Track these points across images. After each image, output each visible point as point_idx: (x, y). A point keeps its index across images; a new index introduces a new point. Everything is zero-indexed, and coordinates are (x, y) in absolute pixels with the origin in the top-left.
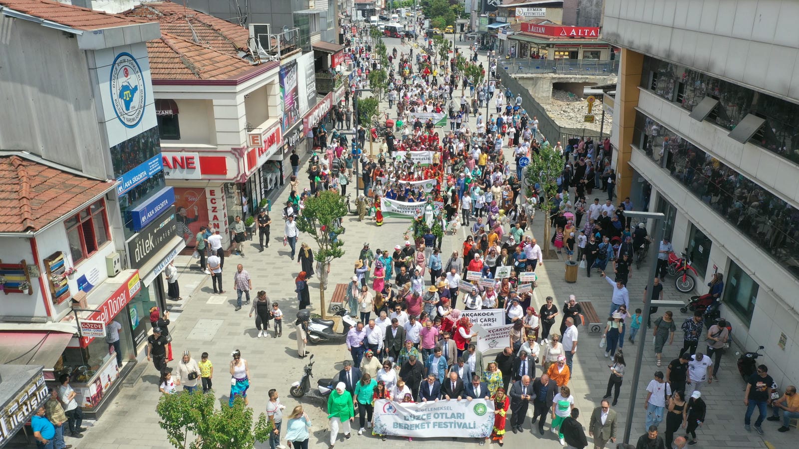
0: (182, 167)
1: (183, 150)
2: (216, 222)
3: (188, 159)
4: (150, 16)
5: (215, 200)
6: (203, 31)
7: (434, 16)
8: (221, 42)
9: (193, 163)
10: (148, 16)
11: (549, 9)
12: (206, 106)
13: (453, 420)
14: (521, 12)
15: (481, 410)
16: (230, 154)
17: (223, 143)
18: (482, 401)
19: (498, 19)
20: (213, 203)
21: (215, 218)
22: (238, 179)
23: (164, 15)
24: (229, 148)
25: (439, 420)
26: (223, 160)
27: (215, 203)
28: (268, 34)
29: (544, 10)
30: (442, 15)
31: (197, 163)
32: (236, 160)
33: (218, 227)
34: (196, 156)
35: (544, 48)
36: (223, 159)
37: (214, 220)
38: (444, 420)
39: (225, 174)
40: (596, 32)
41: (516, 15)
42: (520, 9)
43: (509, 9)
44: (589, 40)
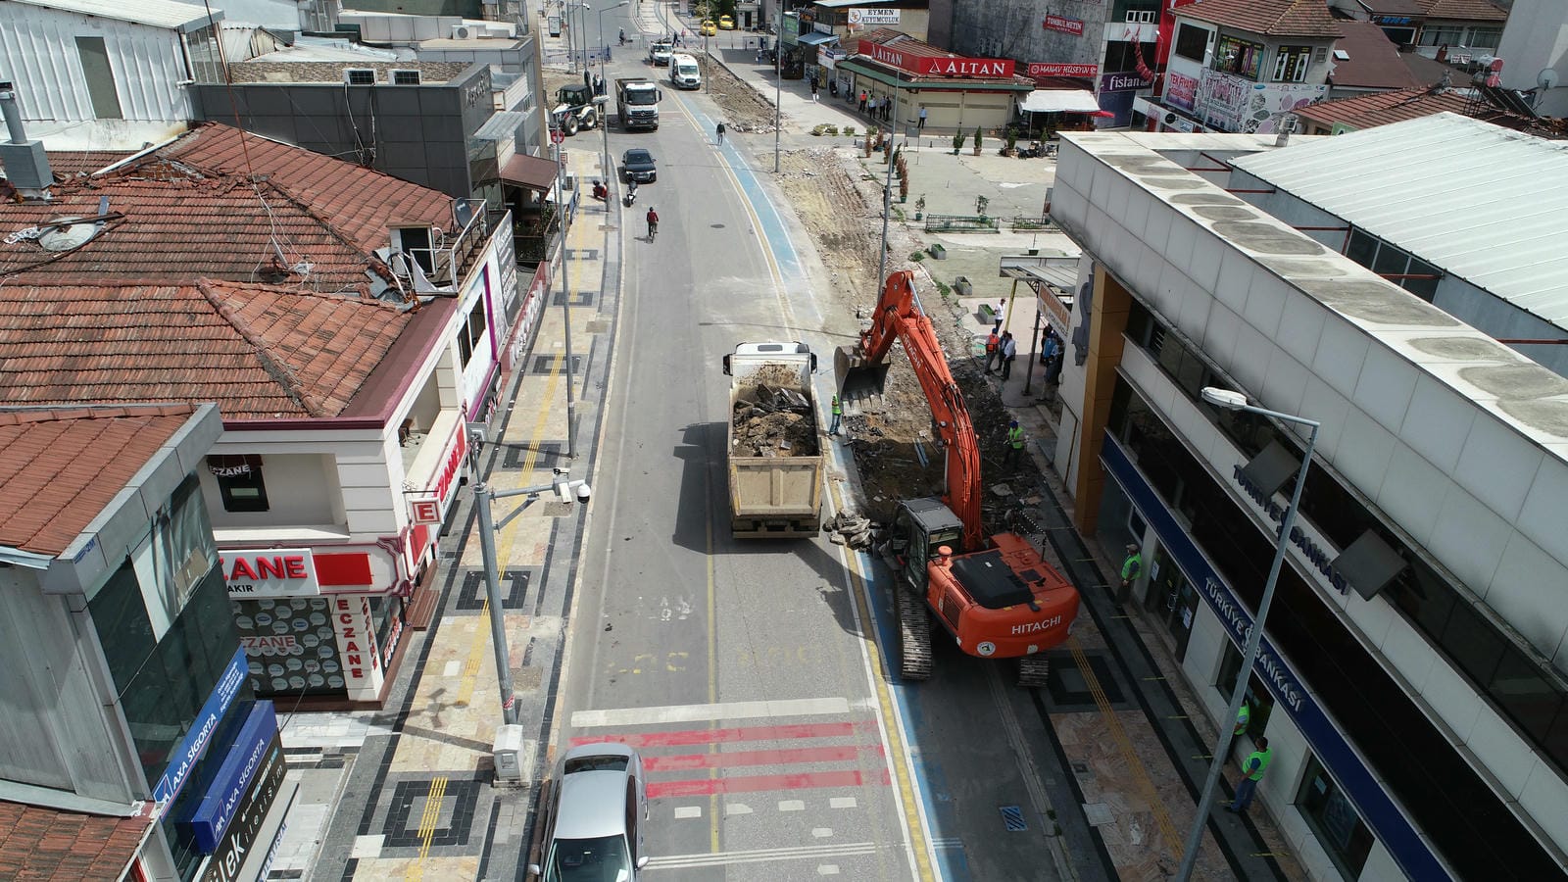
0: (279, 575)
1: (277, 544)
2: (353, 653)
3: (289, 561)
4: (175, 180)
5: (349, 616)
6: (292, 220)
8: (332, 249)
9: (302, 568)
10: (172, 179)
12: (321, 465)
14: (858, 17)
16: (377, 549)
17: (362, 528)
20: (345, 622)
21: (352, 646)
22: (396, 589)
23: (206, 177)
24: (374, 538)
26: (363, 560)
27: (350, 621)
28: (431, 249)
31: (310, 568)
32: (390, 558)
33: (359, 662)
34: (307, 554)
36: (364, 558)
37: (348, 650)
39: (369, 581)
40: (991, 68)
41: (849, 21)
42: (856, 10)
43: (836, 10)
44: (979, 81)
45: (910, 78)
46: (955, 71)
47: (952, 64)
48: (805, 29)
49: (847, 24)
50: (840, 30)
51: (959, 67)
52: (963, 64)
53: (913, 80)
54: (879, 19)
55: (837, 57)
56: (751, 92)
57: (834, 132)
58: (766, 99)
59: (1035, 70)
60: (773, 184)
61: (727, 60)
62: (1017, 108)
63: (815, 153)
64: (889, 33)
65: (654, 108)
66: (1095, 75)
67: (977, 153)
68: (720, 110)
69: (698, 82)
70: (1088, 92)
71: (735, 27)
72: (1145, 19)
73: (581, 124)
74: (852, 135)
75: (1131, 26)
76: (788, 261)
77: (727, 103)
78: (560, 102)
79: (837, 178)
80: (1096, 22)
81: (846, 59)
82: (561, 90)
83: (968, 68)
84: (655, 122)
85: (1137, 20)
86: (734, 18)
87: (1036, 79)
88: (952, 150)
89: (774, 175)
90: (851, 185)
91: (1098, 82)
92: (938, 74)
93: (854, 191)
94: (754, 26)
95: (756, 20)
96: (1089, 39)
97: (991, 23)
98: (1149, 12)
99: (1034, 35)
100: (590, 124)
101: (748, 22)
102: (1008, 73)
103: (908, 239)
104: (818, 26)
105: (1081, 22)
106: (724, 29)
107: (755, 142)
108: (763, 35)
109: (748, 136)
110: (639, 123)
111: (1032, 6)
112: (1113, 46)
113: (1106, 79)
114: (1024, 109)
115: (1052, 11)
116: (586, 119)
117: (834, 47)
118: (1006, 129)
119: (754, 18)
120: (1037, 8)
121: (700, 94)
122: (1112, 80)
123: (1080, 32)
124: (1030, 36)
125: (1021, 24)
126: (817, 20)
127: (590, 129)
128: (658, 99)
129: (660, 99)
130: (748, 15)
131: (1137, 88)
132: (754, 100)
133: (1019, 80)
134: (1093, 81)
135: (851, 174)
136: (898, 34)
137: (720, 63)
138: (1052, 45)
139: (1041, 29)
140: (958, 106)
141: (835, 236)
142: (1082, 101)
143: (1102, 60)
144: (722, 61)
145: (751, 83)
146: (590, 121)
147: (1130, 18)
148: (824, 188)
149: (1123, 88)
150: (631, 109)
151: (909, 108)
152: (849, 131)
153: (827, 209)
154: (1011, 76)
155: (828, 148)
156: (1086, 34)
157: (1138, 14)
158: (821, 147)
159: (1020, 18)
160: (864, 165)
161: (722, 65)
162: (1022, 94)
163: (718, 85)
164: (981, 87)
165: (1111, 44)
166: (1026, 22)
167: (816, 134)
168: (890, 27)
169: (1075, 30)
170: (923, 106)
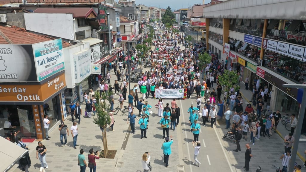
7: (166, 23)
11: (201, 19)
12: (124, 27)
13: (174, 94)
14: (192, 19)
15: (181, 91)
16: (128, 36)
17: (127, 34)
18: (181, 89)
19: (186, 22)
25: (171, 94)
29: (199, 19)
30: (168, 22)
35: (198, 29)
36: (126, 37)
38: (172, 94)
39: (126, 40)
48: (183, 22)
50: (189, 22)
53: (200, 26)
54: (196, 20)
55: (188, 25)
92: (205, 25)
126: (185, 20)
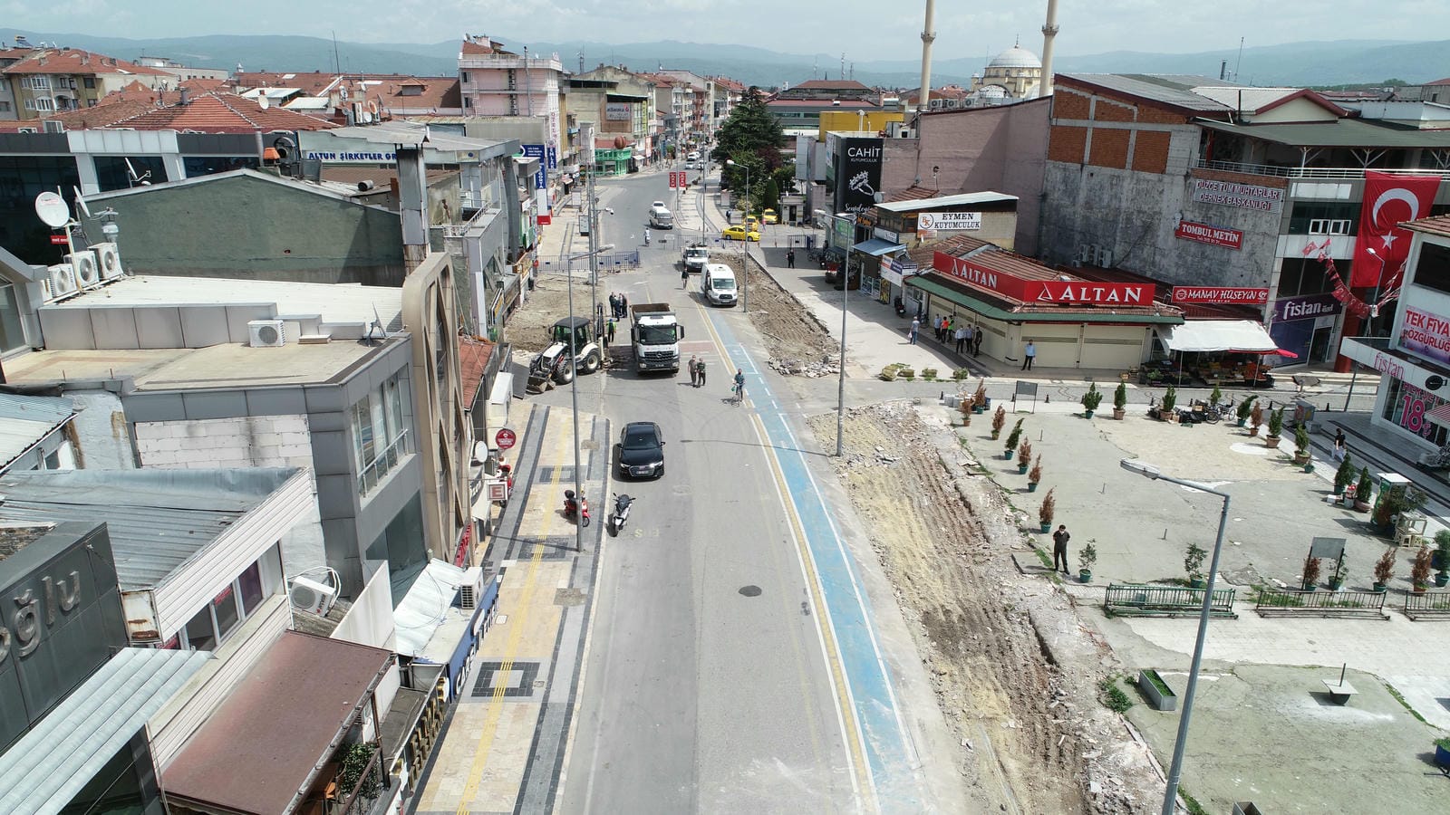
11: (990, 216)
14: (930, 222)
40: (1122, 294)
41: (919, 228)
42: (927, 215)
43: (904, 216)
44: (1106, 311)
45: (1011, 306)
46: (1072, 298)
47: (1069, 289)
48: (862, 234)
49: (916, 231)
50: (907, 238)
51: (1077, 293)
52: (1084, 290)
53: (1016, 310)
54: (955, 225)
55: (906, 272)
56: (797, 309)
57: (909, 375)
58: (816, 321)
59: (1181, 294)
60: (835, 482)
61: (770, 264)
62: (1158, 346)
63: (888, 414)
64: (971, 242)
65: (674, 348)
66: (1265, 301)
67: (1118, 415)
68: (759, 337)
69: (734, 298)
70: (1255, 322)
71: (779, 221)
72: (1336, 229)
73: (580, 367)
74: (933, 380)
75: (1317, 239)
76: (875, 702)
77: (768, 324)
78: (555, 340)
79: (925, 464)
80: (1265, 234)
81: (917, 275)
82: (556, 326)
83: (1091, 294)
84: (675, 364)
85: (1324, 230)
86: (778, 213)
87: (1183, 307)
88: (1082, 409)
89: (834, 461)
90: (951, 483)
91: (1269, 310)
92: (1051, 302)
93: (958, 496)
94: (799, 220)
95: (801, 214)
96: (1252, 254)
97: (1095, 227)
98: (1343, 222)
99: (1160, 243)
100: (592, 366)
101: (793, 217)
102: (1146, 300)
103: (1079, 633)
104: (878, 232)
105: (1240, 233)
106: (769, 223)
107: (805, 393)
108: (809, 231)
109: (796, 381)
110: (654, 367)
111: (1157, 210)
112: (1289, 264)
113: (1280, 306)
114: (1171, 348)
115: (1189, 216)
116: (588, 360)
117: (900, 260)
118: (1142, 370)
119: (800, 212)
120: (1164, 212)
121: (736, 314)
122: (1287, 307)
123: (1238, 245)
124: (1153, 245)
125: (1140, 229)
126: (878, 225)
127: (593, 372)
128: (679, 336)
129: (683, 336)
130: (793, 208)
131: (1317, 315)
132: (802, 320)
133: (1160, 310)
134: (1262, 308)
135: (947, 458)
136: (983, 243)
137: (761, 268)
138: (1190, 259)
139: (1172, 238)
140: (1075, 340)
141: (947, 612)
142: (1249, 336)
143: (1275, 281)
144: (763, 265)
145: (799, 296)
146: (592, 362)
147: (1315, 229)
148: (911, 487)
149: (1300, 316)
150: (644, 349)
151: (1010, 343)
152: (929, 375)
153: (923, 544)
154: (1151, 304)
155: (905, 404)
156: (1246, 247)
157: (1325, 224)
158: (894, 401)
159: (1139, 223)
160: (963, 441)
161: (764, 271)
162: (1166, 327)
163: (758, 298)
164: (1108, 318)
165: (1287, 262)
166: (1148, 229)
167: (885, 378)
168: (969, 233)
169: (1228, 242)
170: (1030, 341)
